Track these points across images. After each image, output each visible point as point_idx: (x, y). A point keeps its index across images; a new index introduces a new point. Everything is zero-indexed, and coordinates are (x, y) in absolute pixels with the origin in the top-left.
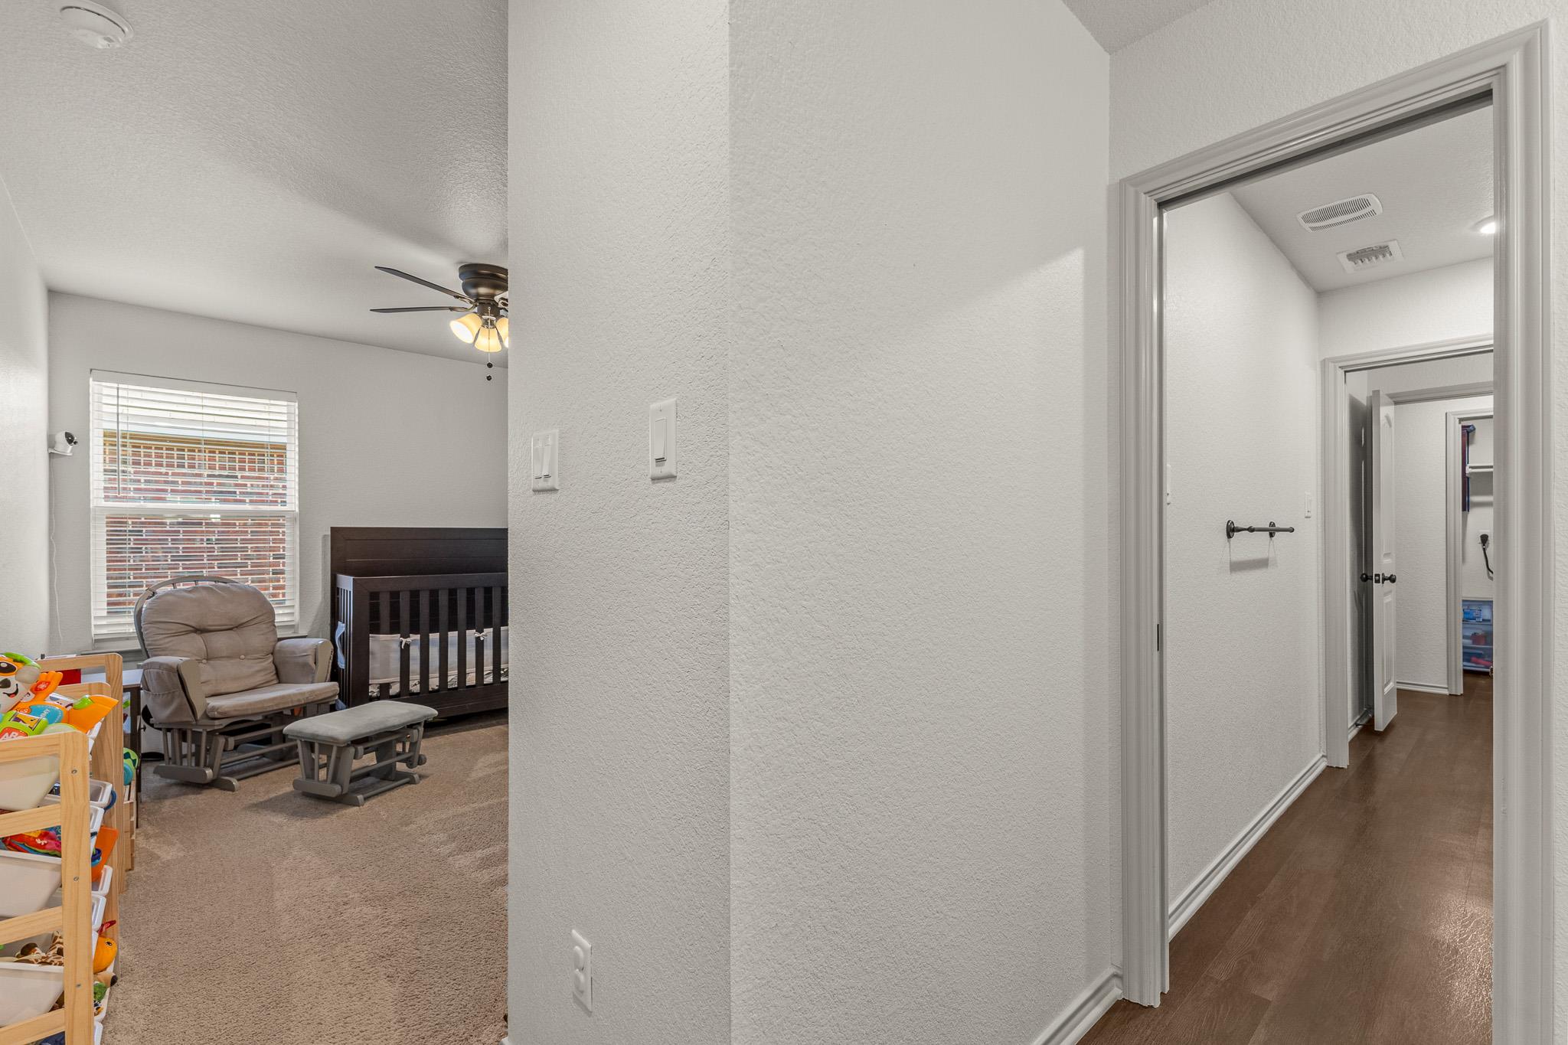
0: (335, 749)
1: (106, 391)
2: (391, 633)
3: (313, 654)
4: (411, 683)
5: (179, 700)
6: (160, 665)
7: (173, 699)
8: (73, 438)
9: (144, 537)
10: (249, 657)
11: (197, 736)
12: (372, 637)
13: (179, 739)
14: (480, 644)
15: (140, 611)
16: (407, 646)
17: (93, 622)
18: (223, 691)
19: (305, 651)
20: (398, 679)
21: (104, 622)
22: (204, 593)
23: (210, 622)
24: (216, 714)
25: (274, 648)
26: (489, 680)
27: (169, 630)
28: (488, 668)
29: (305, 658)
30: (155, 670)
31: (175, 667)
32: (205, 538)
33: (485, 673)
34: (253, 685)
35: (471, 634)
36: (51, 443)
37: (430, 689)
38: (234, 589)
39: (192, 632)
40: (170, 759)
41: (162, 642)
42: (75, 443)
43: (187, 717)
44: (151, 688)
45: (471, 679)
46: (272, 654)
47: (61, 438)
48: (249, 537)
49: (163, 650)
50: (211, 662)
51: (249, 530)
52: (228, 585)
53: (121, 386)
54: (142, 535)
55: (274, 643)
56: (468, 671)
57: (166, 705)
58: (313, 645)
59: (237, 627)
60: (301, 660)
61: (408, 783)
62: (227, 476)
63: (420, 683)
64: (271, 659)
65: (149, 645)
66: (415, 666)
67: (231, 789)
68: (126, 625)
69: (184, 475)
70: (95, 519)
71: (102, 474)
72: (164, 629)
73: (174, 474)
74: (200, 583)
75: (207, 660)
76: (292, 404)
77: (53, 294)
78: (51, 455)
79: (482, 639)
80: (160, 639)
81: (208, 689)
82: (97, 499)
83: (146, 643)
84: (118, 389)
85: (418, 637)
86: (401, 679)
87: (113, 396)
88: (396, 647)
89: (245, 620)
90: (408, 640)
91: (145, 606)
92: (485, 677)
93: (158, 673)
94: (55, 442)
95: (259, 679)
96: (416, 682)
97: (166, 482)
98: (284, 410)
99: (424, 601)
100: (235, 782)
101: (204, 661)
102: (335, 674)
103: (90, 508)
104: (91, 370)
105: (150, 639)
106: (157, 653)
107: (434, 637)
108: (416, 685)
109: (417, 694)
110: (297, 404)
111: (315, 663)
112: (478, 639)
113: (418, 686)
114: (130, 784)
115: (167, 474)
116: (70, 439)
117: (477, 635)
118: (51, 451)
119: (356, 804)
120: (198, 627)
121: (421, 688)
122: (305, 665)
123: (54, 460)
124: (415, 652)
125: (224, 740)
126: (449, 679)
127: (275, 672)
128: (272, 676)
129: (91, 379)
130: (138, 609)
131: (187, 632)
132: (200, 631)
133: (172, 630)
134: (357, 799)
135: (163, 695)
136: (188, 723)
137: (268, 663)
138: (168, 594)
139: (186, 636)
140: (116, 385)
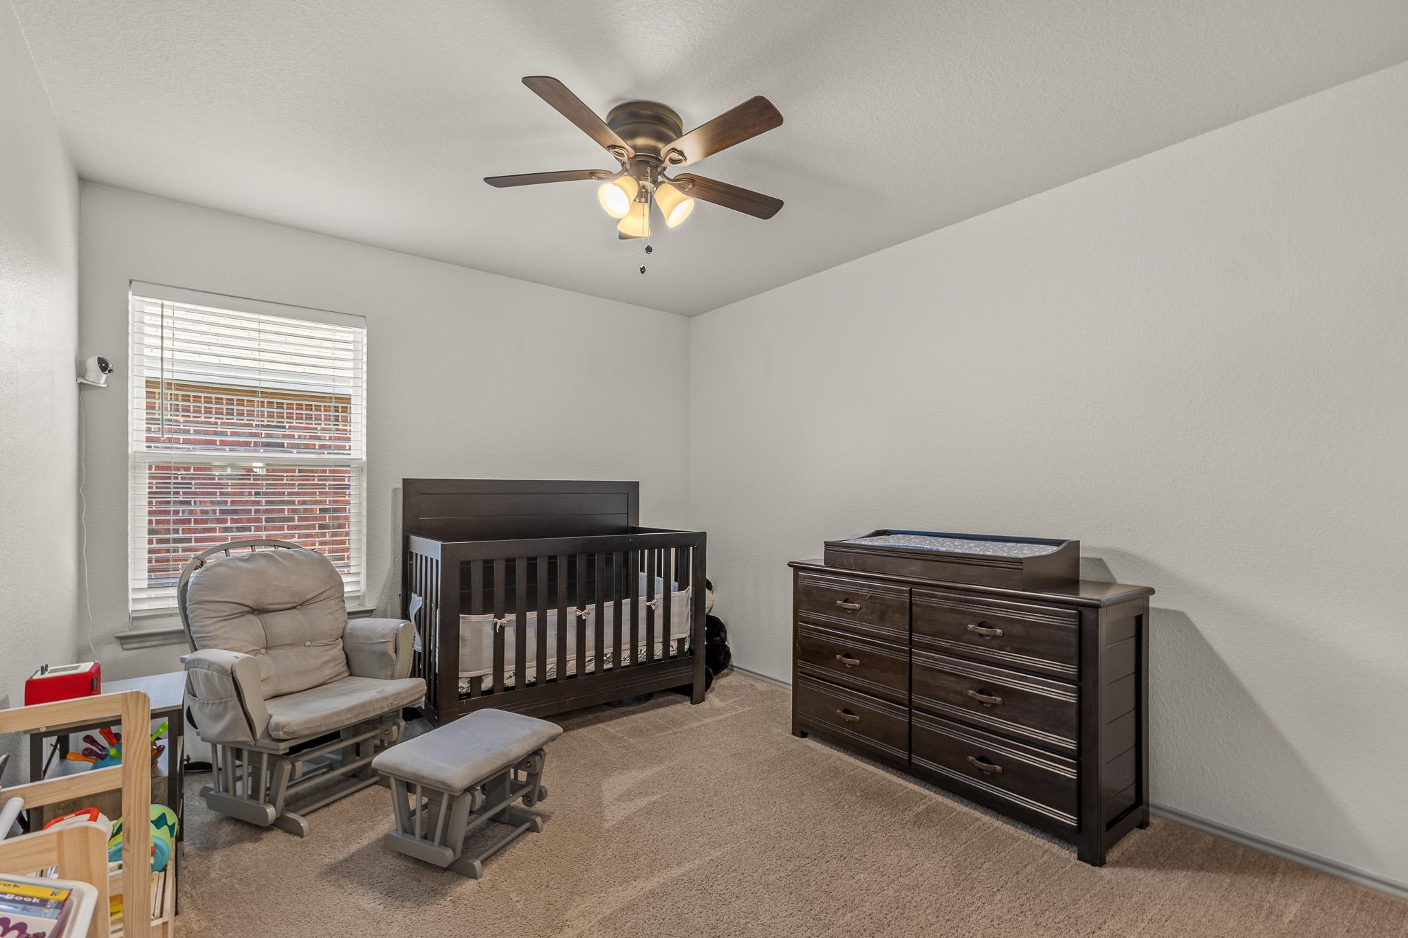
0: (445, 798)
1: (148, 309)
2: (485, 612)
3: (394, 640)
4: (506, 675)
5: (233, 713)
6: (210, 665)
7: (225, 710)
8: (107, 365)
9: (193, 490)
10: (315, 643)
11: (255, 757)
12: (463, 618)
13: (232, 757)
14: (581, 623)
15: (187, 584)
16: (502, 628)
17: (131, 596)
18: (286, 690)
19: (383, 637)
20: (491, 671)
21: (144, 595)
22: (263, 562)
23: (269, 600)
24: (281, 735)
25: (344, 628)
26: (590, 668)
27: (219, 611)
28: (590, 653)
29: (384, 645)
30: (204, 671)
31: (229, 668)
32: (253, 491)
33: (587, 659)
34: (321, 681)
35: (572, 612)
36: (81, 371)
37: (527, 682)
38: (297, 556)
39: (248, 613)
40: (220, 769)
41: (211, 628)
42: (110, 371)
43: (243, 736)
44: (197, 693)
45: (571, 668)
46: (342, 637)
47: (92, 364)
48: (296, 490)
49: (213, 639)
50: (270, 651)
51: (297, 483)
52: (290, 551)
53: (166, 303)
54: (191, 488)
55: (343, 625)
56: (568, 657)
57: (217, 717)
58: (394, 628)
59: (300, 605)
60: (378, 648)
61: (528, 830)
62: (276, 427)
63: (515, 674)
64: (341, 645)
65: (196, 632)
66: (510, 653)
67: (297, 831)
68: (168, 599)
69: (233, 424)
70: (134, 467)
71: (145, 412)
72: (215, 611)
73: (222, 424)
74: (258, 550)
75: (267, 648)
76: (360, 330)
77: (85, 182)
78: (81, 387)
79: (584, 617)
80: (210, 625)
81: (269, 689)
82: (137, 442)
83: (192, 629)
84: (162, 306)
85: (513, 617)
86: (494, 671)
87: (156, 315)
88: (488, 631)
89: (311, 596)
90: (504, 621)
91: (191, 580)
92: (587, 664)
93: (206, 675)
94: (86, 370)
95: (328, 672)
96: (511, 673)
97: (215, 433)
98: (350, 337)
99: (521, 569)
100: (303, 823)
101: (263, 651)
102: (420, 667)
103: (127, 454)
104: (131, 282)
105: (198, 624)
106: (207, 643)
107: (532, 616)
108: (511, 677)
109: (512, 688)
110: (365, 331)
111: (396, 652)
112: (579, 617)
113: (514, 678)
114: (164, 869)
115: (216, 423)
116: (104, 366)
117: (579, 613)
118: (80, 380)
119: (473, 875)
120: (255, 608)
121: (516, 681)
122: (384, 654)
123: (86, 393)
124: (510, 636)
125: (290, 766)
126: (548, 668)
127: (345, 661)
128: (342, 667)
129: (130, 293)
130: (182, 584)
131: (242, 614)
132: (258, 611)
133: (225, 611)
134: (474, 866)
135: (213, 704)
136: (244, 743)
137: (337, 651)
138: (219, 565)
139: (241, 619)
140: (159, 302)
